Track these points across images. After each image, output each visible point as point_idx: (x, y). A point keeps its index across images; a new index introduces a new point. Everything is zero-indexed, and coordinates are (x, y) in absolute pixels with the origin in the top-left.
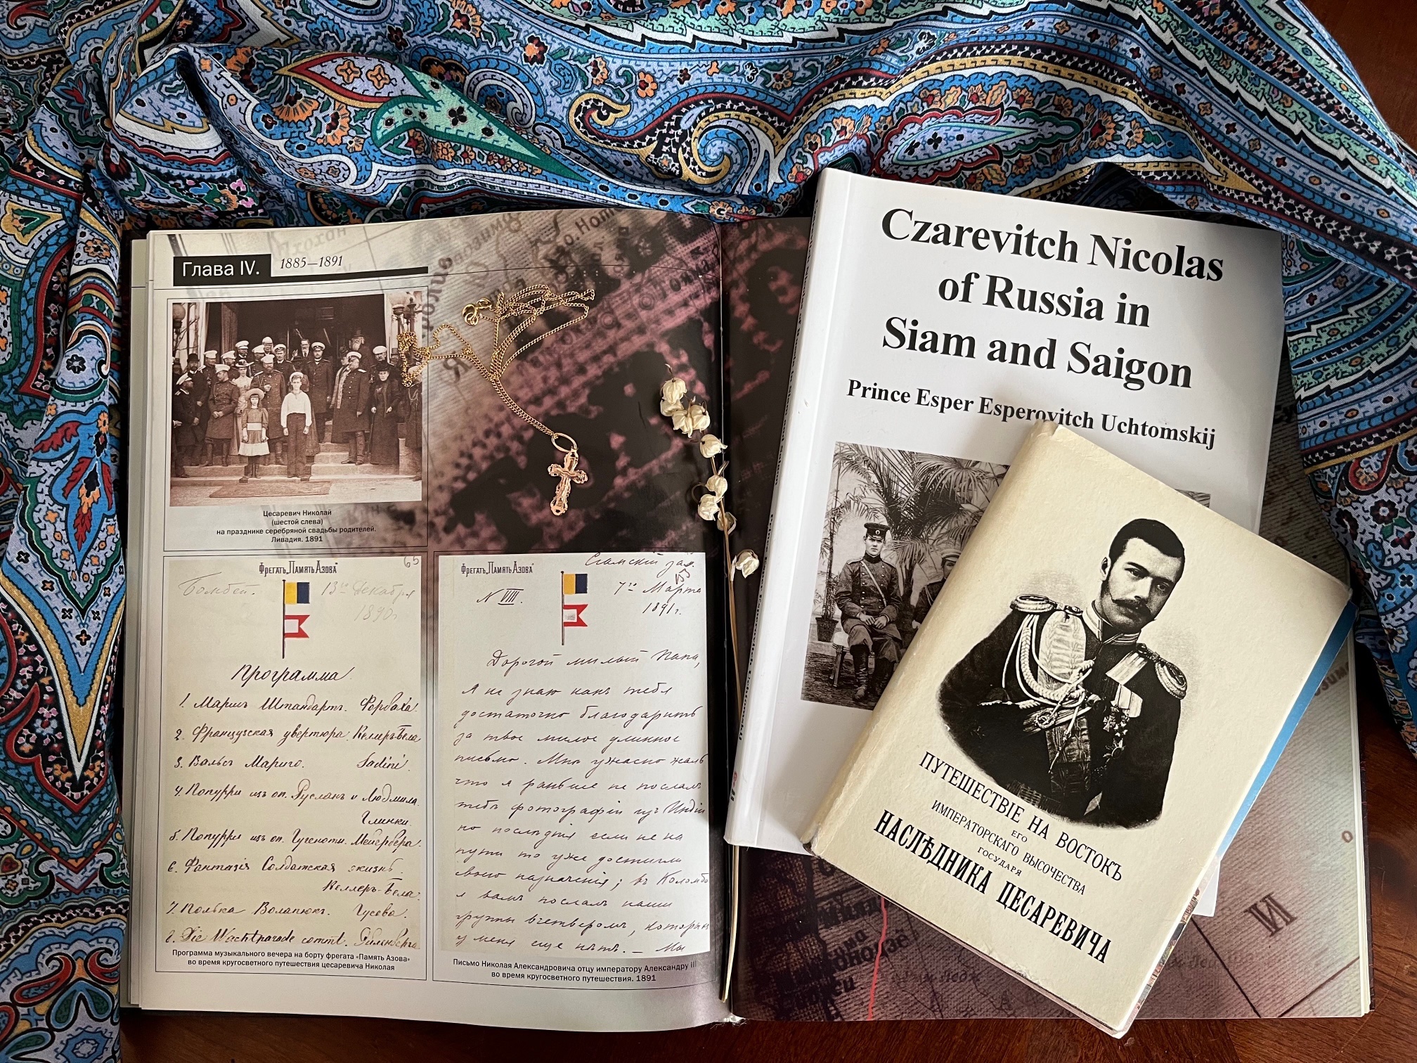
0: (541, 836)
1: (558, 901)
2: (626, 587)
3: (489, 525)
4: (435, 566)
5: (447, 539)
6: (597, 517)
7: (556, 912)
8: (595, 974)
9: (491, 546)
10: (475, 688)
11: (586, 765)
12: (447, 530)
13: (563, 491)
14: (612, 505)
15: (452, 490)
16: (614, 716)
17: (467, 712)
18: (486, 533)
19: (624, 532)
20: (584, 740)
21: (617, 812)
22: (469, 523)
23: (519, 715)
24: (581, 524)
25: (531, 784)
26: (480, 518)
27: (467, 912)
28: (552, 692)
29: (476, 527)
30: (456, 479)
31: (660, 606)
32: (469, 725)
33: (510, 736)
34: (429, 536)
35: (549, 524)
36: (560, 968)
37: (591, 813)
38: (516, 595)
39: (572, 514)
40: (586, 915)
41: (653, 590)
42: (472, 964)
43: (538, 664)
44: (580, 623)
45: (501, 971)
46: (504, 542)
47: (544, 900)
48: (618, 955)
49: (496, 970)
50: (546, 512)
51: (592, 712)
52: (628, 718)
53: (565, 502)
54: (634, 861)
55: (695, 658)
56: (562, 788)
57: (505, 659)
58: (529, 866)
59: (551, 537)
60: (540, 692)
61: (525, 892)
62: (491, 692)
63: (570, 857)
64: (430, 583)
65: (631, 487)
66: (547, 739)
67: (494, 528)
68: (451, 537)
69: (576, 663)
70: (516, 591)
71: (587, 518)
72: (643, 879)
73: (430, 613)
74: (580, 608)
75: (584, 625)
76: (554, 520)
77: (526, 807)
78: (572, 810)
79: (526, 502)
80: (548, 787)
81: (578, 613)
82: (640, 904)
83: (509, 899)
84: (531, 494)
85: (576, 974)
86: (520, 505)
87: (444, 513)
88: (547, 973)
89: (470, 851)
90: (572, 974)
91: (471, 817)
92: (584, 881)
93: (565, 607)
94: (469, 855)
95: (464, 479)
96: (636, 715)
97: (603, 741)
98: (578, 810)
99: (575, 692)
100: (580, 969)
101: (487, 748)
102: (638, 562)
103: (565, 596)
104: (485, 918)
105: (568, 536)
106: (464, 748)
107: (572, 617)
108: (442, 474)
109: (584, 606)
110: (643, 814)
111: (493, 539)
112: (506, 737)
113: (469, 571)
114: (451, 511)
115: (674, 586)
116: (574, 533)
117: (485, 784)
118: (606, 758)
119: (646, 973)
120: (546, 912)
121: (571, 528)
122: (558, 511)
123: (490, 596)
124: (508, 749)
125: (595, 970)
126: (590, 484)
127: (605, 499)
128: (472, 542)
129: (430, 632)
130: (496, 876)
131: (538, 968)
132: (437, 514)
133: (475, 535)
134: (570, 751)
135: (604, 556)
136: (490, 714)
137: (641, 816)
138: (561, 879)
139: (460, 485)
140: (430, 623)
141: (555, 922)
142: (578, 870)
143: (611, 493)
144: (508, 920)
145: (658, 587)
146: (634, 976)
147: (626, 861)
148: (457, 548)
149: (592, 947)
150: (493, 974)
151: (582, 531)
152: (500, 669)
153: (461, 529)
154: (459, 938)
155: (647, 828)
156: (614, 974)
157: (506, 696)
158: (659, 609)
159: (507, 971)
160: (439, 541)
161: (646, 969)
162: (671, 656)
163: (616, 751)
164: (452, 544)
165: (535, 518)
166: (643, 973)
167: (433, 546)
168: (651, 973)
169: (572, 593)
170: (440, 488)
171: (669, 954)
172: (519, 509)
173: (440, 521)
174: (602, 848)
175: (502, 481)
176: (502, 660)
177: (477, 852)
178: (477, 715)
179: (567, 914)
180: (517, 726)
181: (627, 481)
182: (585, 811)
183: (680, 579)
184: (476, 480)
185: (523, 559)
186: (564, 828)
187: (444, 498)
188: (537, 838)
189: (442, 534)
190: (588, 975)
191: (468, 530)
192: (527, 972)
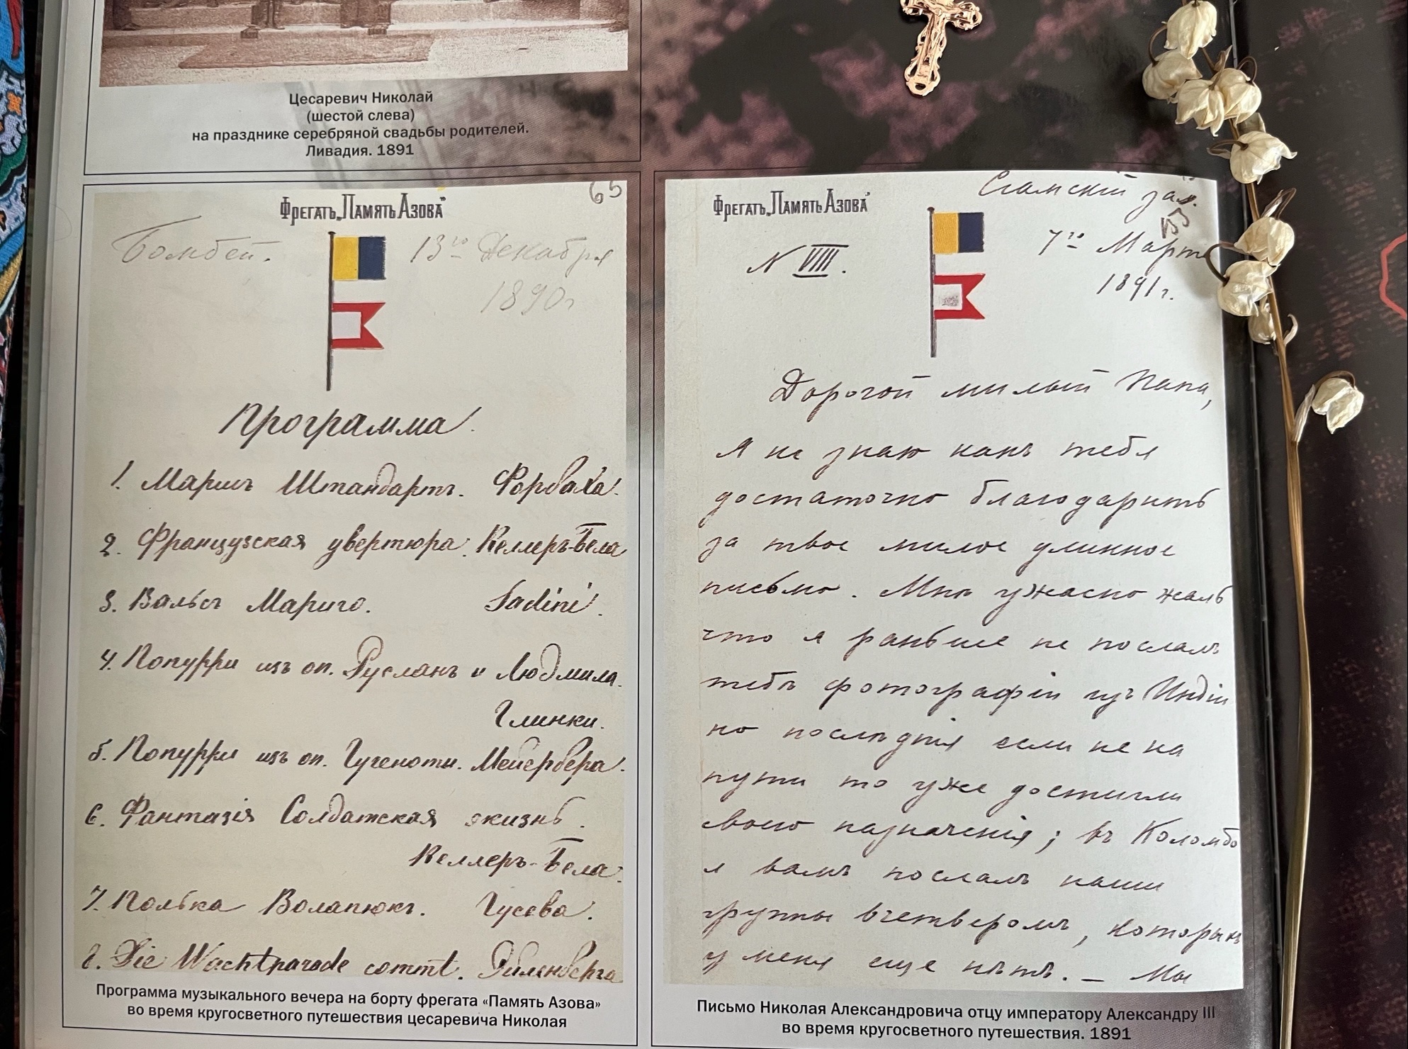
0: (890, 744)
1: (928, 875)
2: (1063, 240)
3: (773, 117)
4: (657, 200)
5: (682, 147)
6: (1003, 97)
7: (921, 897)
8: (1005, 1023)
9: (778, 159)
10: (743, 447)
11: (984, 600)
12: (683, 127)
13: (933, 45)
14: (1033, 75)
15: (693, 49)
16: (1042, 501)
17: (727, 495)
18: (766, 132)
19: (1059, 129)
20: (980, 549)
21: (1049, 695)
22: (730, 113)
23: (839, 499)
24: (969, 114)
25: (866, 637)
26: (753, 103)
27: (728, 903)
28: (911, 452)
29: (745, 122)
30: (701, 27)
31: (1130, 282)
32: (732, 519)
33: (820, 541)
34: (643, 139)
35: (903, 113)
36: (929, 1012)
37: (996, 696)
38: (831, 256)
39: (949, 91)
40: (985, 903)
41: (1117, 247)
42: (740, 1008)
43: (881, 395)
44: (969, 312)
45: (803, 1020)
46: (806, 150)
47: (897, 874)
48: (1053, 984)
49: (791, 1019)
50: (896, 88)
51: (994, 492)
52: (1070, 505)
53: (934, 65)
54: (1084, 794)
55: (1202, 389)
56: (934, 646)
57: (810, 386)
58: (860, 806)
59: (907, 140)
60: (886, 452)
61: (855, 860)
62: (778, 453)
63: (951, 786)
64: (647, 236)
65: (1071, 38)
66: (899, 547)
67: (783, 123)
68: (693, 141)
69: (960, 392)
70: (832, 249)
71: (983, 100)
72: (1104, 831)
73: (647, 294)
74: (969, 282)
75: (976, 315)
76: (914, 104)
77: (857, 684)
78: (956, 691)
79: (854, 70)
80: (903, 643)
81: (966, 291)
82: (1098, 883)
83: (820, 874)
84: (863, 53)
85: (965, 1022)
86: (839, 75)
87: (677, 94)
88: (902, 1022)
89: (735, 778)
90: (955, 1023)
91: (739, 708)
92: (981, 834)
93: (937, 280)
94: (731, 785)
95: (719, 26)
96: (1086, 499)
97: (1018, 552)
98: (968, 690)
99: (960, 452)
100: (973, 1013)
101: (771, 567)
102: (1087, 190)
103: (938, 257)
104: (767, 915)
105: (942, 136)
106: (723, 567)
107: (953, 299)
108: (672, 18)
109: (977, 279)
110: (1102, 701)
111: (782, 144)
112: (811, 544)
113: (731, 210)
114: (691, 93)
115: (1159, 242)
116: (954, 131)
117: (767, 639)
118: (1026, 583)
119: (1111, 1024)
120: (900, 897)
121: (949, 120)
122: (920, 86)
123: (774, 260)
124: (815, 567)
125: (1004, 1014)
126: (988, 31)
127: (1018, 63)
128: (734, 152)
129: (646, 335)
130: (792, 828)
131: (883, 1011)
132: (661, 95)
133: (742, 137)
134: (952, 572)
135: (1018, 177)
136: (778, 498)
137: (1099, 703)
138: (933, 831)
139: (710, 39)
140: (647, 315)
141: (920, 918)
142: (966, 811)
143: (1031, 51)
144: (819, 916)
145: (1127, 242)
146: (1085, 1027)
147: (1069, 794)
148: (704, 162)
149: (999, 969)
150: (786, 1028)
151: (974, 124)
152: (797, 407)
153: (712, 126)
154: (710, 956)
155: (1111, 727)
156: (1045, 1024)
157: (810, 461)
158: (1130, 287)
159: (815, 1020)
160: (665, 149)
161: (1111, 1014)
162: (1156, 382)
163: (1046, 571)
164: (694, 155)
165: (872, 102)
166: (1105, 1023)
167: (652, 161)
168: (1122, 1024)
169: (952, 251)
170: (668, 45)
171: (1158, 987)
172: (837, 84)
173: (668, 111)
174: (1016, 766)
175: (801, 29)
176: (802, 390)
177: (751, 779)
178: (750, 499)
179: (946, 901)
180: (835, 521)
181: (1062, 27)
182: (982, 692)
183: (1170, 228)
184: (745, 29)
185: (848, 184)
186: (939, 727)
187: (674, 66)
188: (879, 748)
189: (672, 137)
190: (990, 1024)
191: (727, 129)
192: (858, 1021)
